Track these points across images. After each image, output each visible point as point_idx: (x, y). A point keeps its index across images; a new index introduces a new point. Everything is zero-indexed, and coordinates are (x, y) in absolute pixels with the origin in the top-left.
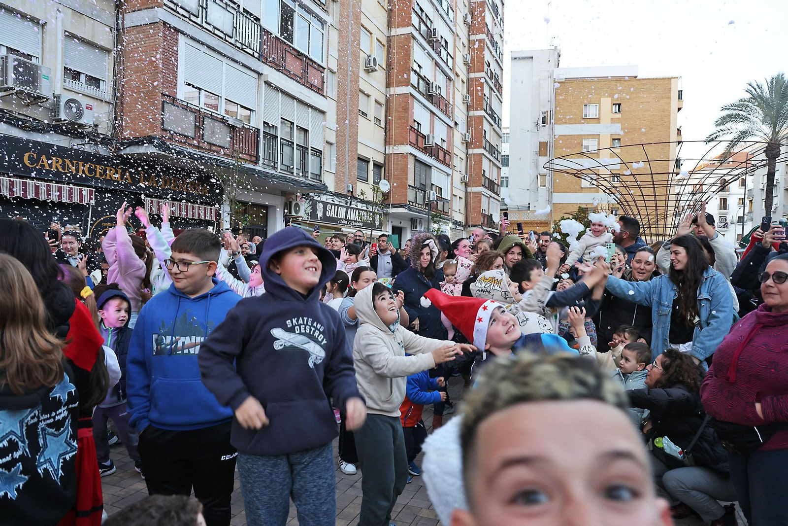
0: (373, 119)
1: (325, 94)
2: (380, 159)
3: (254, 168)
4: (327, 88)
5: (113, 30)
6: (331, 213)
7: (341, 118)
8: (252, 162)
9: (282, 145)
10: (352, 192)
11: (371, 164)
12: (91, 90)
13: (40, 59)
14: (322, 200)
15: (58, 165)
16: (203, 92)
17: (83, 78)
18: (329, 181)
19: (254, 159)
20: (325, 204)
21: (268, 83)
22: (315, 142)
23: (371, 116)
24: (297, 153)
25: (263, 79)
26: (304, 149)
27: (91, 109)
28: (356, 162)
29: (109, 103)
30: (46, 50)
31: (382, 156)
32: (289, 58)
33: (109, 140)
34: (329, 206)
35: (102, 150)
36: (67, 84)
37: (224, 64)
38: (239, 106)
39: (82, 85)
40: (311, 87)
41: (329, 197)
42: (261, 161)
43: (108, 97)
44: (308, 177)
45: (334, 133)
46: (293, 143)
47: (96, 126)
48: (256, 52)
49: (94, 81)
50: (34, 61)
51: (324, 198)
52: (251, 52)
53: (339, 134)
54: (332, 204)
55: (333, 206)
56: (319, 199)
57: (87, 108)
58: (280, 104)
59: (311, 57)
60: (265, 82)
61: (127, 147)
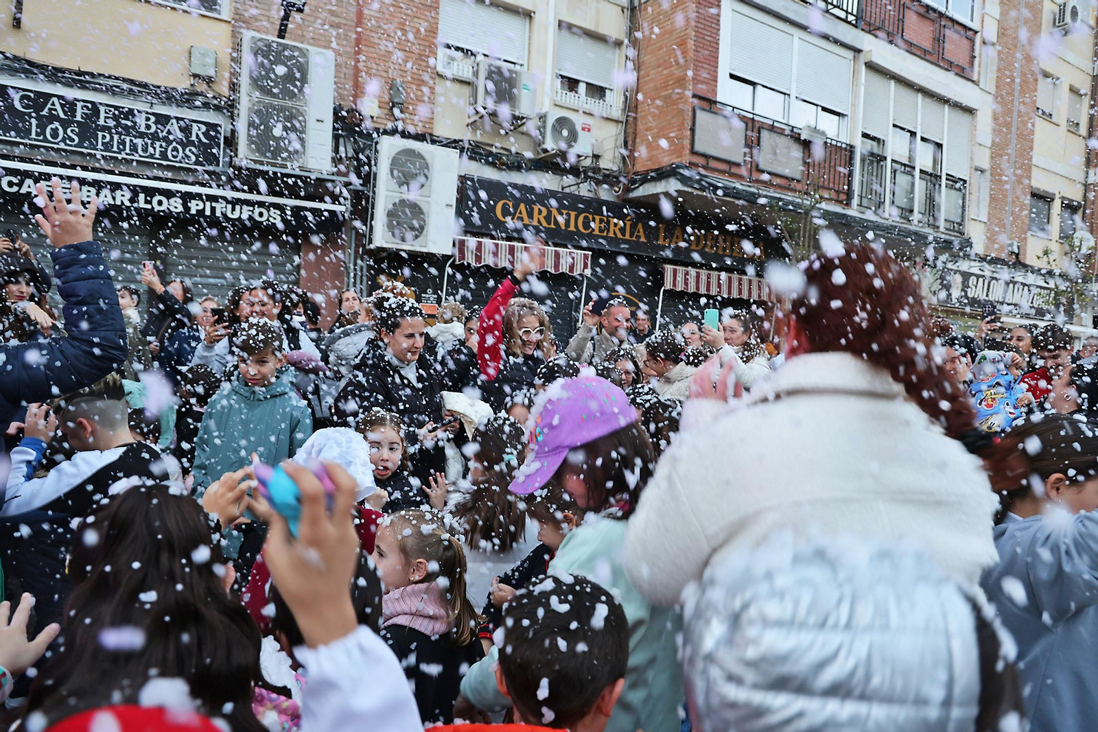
0: (1063, 123)
1: (975, 78)
2: (1076, 195)
3: (844, 212)
4: (980, 67)
5: (625, 11)
6: (977, 292)
7: (1002, 122)
8: (841, 202)
9: (894, 172)
10: (1017, 255)
11: (1057, 205)
12: (593, 105)
13: (526, 66)
14: (960, 269)
15: (541, 218)
16: (759, 88)
17: (582, 88)
18: (977, 235)
19: (843, 197)
20: (966, 276)
21: (871, 66)
22: (953, 164)
23: (1061, 117)
24: (920, 186)
25: (863, 58)
26: (932, 178)
27: (589, 130)
28: (1027, 200)
29: (617, 121)
30: (534, 52)
31: (1081, 189)
32: (911, 19)
33: (615, 177)
34: (973, 280)
35: (605, 193)
36: (558, 98)
37: (796, 40)
38: (820, 108)
39: (581, 97)
40: (949, 66)
41: (973, 263)
42: (855, 201)
43: (617, 113)
44: (938, 227)
45: (988, 152)
46: (914, 168)
47: (596, 157)
48: (852, 14)
49: (597, 91)
50: (517, 68)
51: (964, 266)
52: (842, 15)
53: (997, 151)
54: (978, 276)
55: (981, 280)
56: (954, 267)
57: (583, 129)
58: (892, 103)
59: (951, 13)
60: (866, 63)
61: (640, 185)
